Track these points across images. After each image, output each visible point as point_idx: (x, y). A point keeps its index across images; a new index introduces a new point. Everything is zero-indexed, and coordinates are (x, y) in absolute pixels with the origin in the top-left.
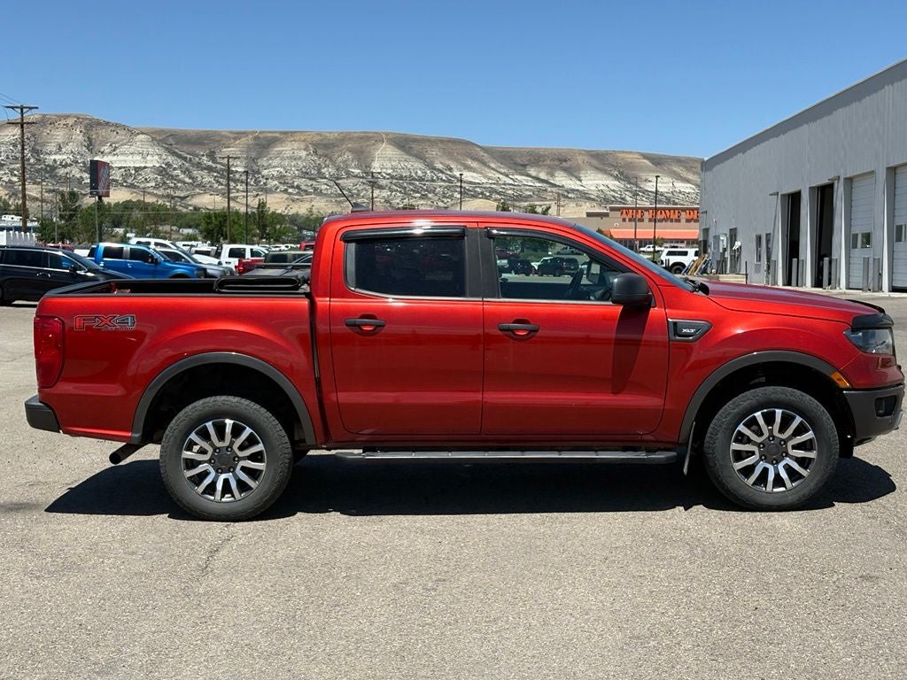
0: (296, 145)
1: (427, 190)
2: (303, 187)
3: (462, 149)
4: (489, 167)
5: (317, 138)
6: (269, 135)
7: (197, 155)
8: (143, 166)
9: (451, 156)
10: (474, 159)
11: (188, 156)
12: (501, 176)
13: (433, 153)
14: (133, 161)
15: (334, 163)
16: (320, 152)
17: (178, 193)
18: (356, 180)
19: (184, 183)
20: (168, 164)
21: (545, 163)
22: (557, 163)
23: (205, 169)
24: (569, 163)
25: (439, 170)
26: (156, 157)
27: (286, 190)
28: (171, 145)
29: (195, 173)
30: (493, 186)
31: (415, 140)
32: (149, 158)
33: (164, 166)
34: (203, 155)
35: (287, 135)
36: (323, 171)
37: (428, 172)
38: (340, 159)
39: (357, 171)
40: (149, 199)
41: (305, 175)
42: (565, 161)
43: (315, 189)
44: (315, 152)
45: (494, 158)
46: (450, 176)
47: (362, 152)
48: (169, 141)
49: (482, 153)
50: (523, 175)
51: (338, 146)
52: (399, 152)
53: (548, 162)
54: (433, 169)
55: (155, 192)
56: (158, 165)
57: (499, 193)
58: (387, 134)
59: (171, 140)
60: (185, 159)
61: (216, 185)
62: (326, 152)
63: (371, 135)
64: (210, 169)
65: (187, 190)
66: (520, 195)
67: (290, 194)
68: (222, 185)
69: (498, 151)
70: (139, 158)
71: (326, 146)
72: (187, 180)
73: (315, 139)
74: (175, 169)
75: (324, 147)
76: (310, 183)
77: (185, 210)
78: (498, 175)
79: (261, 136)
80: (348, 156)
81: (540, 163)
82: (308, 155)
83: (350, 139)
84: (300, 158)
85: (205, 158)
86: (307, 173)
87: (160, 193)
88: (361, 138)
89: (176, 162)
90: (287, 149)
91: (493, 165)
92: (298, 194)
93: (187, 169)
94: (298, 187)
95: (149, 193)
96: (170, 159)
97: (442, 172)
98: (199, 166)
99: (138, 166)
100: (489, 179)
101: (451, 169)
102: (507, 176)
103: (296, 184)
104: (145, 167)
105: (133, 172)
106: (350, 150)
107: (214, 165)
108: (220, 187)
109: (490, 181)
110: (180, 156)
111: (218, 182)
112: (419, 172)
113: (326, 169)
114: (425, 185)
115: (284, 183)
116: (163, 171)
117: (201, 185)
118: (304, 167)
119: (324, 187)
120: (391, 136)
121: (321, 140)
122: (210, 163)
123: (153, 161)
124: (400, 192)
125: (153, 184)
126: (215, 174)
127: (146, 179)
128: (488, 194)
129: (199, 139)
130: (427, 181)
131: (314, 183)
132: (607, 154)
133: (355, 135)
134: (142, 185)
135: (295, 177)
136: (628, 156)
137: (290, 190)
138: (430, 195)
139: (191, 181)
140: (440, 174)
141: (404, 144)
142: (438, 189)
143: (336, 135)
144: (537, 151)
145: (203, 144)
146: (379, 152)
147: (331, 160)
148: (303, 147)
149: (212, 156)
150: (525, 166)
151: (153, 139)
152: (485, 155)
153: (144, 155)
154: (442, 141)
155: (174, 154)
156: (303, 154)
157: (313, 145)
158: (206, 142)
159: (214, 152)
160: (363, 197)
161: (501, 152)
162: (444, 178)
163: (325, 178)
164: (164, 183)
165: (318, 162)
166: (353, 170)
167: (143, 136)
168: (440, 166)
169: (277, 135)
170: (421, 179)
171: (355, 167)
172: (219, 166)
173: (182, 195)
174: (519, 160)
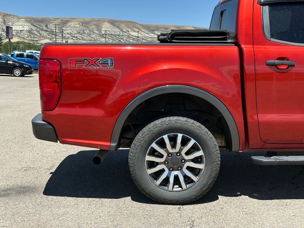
0: (75, 23)
1: (120, 39)
2: (78, 37)
3: (132, 25)
4: (142, 31)
5: (83, 20)
6: (66, 19)
7: (41, 26)
8: (23, 29)
9: (128, 27)
10: (137, 28)
11: (38, 26)
12: (146, 34)
13: (122, 26)
14: (20, 28)
15: (88, 29)
16: (84, 25)
17: (35, 39)
18: (96, 35)
19: (37, 35)
20: (32, 29)
21: (160, 30)
22: (165, 30)
23: (44, 31)
24: (169, 30)
25: (125, 32)
26: (27, 27)
27: (72, 38)
28: (32, 22)
29: (41, 32)
30: (143, 37)
31: (116, 21)
32: (25, 27)
33: (30, 29)
34: (43, 26)
35: (73, 19)
36: (85, 32)
37: (121, 32)
38: (91, 28)
39: (96, 32)
40: (26, 41)
41: (79, 33)
42: (167, 29)
43: (82, 38)
44: (82, 25)
45: (143, 28)
46: (129, 34)
47: (98, 25)
48: (31, 21)
49: (139, 26)
50: (153, 34)
51: (90, 23)
52: (111, 25)
53: (161, 29)
54: (123, 31)
55: (27, 39)
56: (28, 29)
57: (145, 40)
58: (107, 19)
59: (32, 21)
60: (37, 27)
61: (48, 37)
62: (86, 25)
63: (101, 19)
64: (46, 31)
65: (38, 38)
66: (152, 41)
67: (74, 39)
68: (50, 36)
69: (145, 26)
70: (22, 26)
71: (86, 23)
72: (38, 35)
73: (82, 21)
74: (34, 31)
75: (85, 24)
76: (80, 36)
77: (38, 45)
78: (145, 34)
79: (63, 19)
80: (93, 27)
81: (159, 30)
82: (80, 26)
83: (94, 21)
84: (77, 27)
85: (44, 27)
86: (79, 32)
87: (29, 39)
88: (98, 21)
89: (34, 28)
90: (72, 24)
91: (143, 30)
92: (76, 39)
93: (38, 31)
94: (76, 37)
95: (25, 39)
96: (32, 27)
97: (126, 33)
98: (42, 29)
99: (21, 29)
100: (142, 35)
101: (129, 31)
102: (148, 34)
103: (76, 36)
104: (24, 30)
105: (19, 32)
106: (94, 25)
107: (47, 30)
108: (49, 37)
109: (142, 36)
110: (35, 26)
111: (49, 35)
112: (118, 32)
113: (86, 31)
114: (120, 37)
115: (72, 36)
116: (30, 32)
117: (43, 36)
118: (79, 30)
119: (85, 37)
120: (108, 20)
121: (84, 21)
122: (46, 29)
123: (26, 28)
124: (112, 39)
125: (26, 36)
126: (48, 33)
127: (24, 34)
128: (141, 40)
129: (42, 20)
130: (121, 35)
131: (82, 36)
132: (181, 27)
133: (96, 19)
134: (23, 36)
135: (75, 34)
136: (188, 27)
137: (74, 38)
138: (122, 40)
139: (39, 35)
140: (125, 33)
141: (113, 23)
142: (124, 38)
143: (89, 19)
144: (158, 26)
145: (43, 22)
146: (104, 25)
147: (88, 28)
148: (78, 23)
149: (46, 26)
150: (154, 31)
151: (26, 20)
152: (140, 27)
153: (23, 26)
154: (125, 22)
155: (34, 25)
156: (78, 26)
157: (81, 23)
158: (45, 21)
159: (47, 25)
160: (99, 41)
161: (146, 26)
162: (126, 35)
163: (86, 34)
164: (30, 35)
165: (83, 29)
166: (95, 32)
167: (23, 19)
168: (125, 30)
169: (69, 19)
170: (119, 35)
171: (96, 31)
172: (49, 30)
173: (36, 40)
174: (152, 29)
